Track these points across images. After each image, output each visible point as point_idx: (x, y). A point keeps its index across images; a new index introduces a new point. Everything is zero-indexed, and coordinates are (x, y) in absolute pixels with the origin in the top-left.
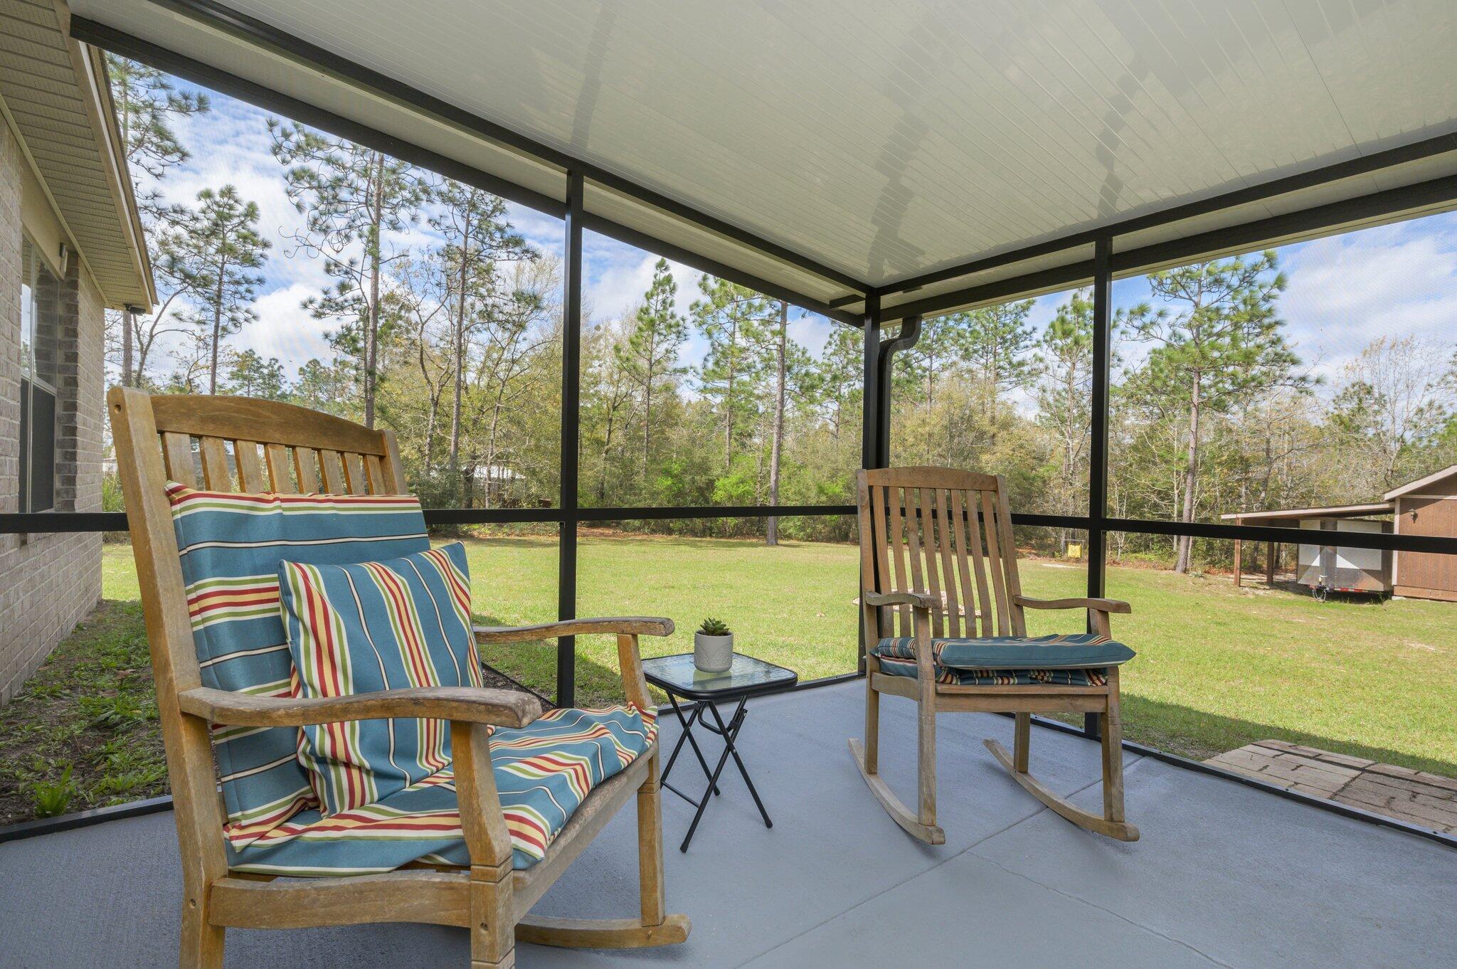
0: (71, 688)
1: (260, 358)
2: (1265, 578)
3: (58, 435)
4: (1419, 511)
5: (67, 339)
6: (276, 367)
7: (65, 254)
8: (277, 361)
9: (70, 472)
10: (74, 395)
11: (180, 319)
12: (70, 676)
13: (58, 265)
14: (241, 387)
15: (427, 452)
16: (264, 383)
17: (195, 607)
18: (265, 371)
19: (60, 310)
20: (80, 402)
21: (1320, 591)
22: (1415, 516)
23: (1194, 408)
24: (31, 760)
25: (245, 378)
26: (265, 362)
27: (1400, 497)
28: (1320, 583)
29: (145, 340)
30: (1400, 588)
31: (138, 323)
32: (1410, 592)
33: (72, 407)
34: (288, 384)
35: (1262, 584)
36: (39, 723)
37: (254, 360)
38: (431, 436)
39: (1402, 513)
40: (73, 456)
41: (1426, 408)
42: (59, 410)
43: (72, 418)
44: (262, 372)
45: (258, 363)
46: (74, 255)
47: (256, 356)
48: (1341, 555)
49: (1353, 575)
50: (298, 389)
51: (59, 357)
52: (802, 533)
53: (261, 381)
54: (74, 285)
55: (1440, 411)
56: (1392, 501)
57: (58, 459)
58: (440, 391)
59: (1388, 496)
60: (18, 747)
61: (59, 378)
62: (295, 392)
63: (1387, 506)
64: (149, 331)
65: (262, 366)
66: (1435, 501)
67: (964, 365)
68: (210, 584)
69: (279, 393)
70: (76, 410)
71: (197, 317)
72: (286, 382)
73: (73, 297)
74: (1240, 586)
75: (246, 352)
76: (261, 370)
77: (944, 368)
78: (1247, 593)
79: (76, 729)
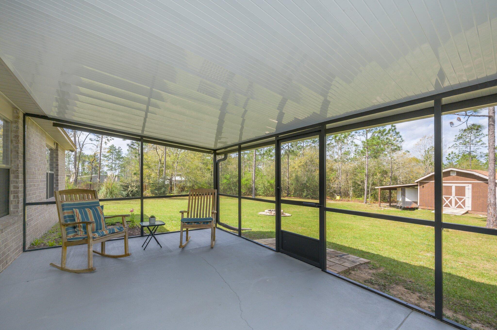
0: (57, 232)
1: (115, 147)
2: (388, 204)
3: (55, 181)
4: (424, 185)
5: (56, 161)
6: (120, 149)
7: (55, 144)
8: (120, 147)
9: (57, 189)
10: (58, 173)
11: (92, 140)
12: (57, 230)
13: (54, 147)
14: (110, 155)
15: (158, 174)
16: (117, 154)
17: (64, 214)
18: (117, 151)
19: (55, 155)
20: (59, 174)
21: (401, 207)
22: (423, 187)
23: (367, 158)
24: (49, 241)
25: (111, 152)
26: (117, 148)
27: (419, 181)
28: (401, 205)
29: (81, 146)
30: (420, 206)
31: (79, 142)
32: (423, 207)
33: (57, 175)
34: (124, 154)
35: (388, 206)
36: (50, 237)
37: (114, 147)
38: (159, 170)
39: (420, 186)
40: (58, 186)
41: (451, 154)
42: (55, 176)
43: (57, 178)
44: (116, 151)
45: (115, 148)
46: (57, 144)
47: (114, 146)
48: (406, 198)
49: (410, 203)
50: (127, 155)
51: (54, 165)
52: (263, 194)
53: (116, 153)
54: (57, 150)
55: (455, 154)
56: (417, 182)
57: (54, 186)
58: (162, 157)
59: (416, 181)
60: (46, 240)
61: (55, 170)
62: (126, 156)
63: (416, 184)
64: (82, 144)
65: (116, 149)
66: (429, 182)
67: (313, 145)
68: (65, 211)
69: (121, 157)
70: (58, 176)
71: (96, 139)
72: (123, 153)
73: (57, 152)
74: (380, 207)
75: (112, 145)
76: (116, 150)
77: (307, 146)
78: (382, 208)
79: (57, 237)
